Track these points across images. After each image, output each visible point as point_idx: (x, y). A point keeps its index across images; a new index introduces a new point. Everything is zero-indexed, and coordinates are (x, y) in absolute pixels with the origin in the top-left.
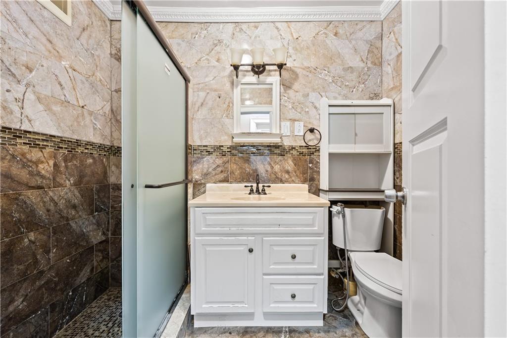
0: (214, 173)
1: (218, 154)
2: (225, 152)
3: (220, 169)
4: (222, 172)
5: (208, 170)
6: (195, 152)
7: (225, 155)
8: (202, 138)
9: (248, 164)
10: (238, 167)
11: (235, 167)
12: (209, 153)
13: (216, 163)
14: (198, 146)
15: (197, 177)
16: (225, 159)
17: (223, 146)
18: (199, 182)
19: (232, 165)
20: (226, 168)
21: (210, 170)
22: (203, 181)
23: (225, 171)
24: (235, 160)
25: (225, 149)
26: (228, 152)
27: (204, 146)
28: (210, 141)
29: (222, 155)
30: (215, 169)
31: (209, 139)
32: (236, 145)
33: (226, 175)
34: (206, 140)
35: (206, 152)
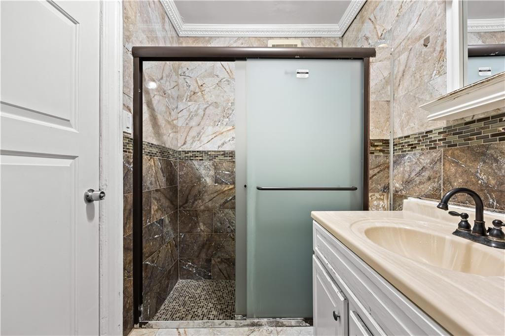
0: (417, 179)
1: (424, 147)
2: (436, 141)
3: (426, 174)
4: (429, 179)
5: (409, 176)
6: (395, 148)
7: (435, 148)
8: (403, 126)
9: (485, 162)
10: (460, 170)
11: (453, 170)
12: (413, 147)
13: (420, 163)
14: (399, 138)
15: (397, 185)
16: (435, 154)
17: (431, 131)
18: (399, 193)
19: (447, 166)
20: (436, 172)
21: (413, 174)
22: (404, 193)
23: (435, 178)
24: (453, 155)
25: (434, 136)
26: (440, 140)
27: (406, 137)
28: (414, 128)
29: (430, 148)
30: (419, 174)
31: (412, 125)
32: (456, 123)
33: (435, 185)
34: (408, 127)
35: (408, 145)
